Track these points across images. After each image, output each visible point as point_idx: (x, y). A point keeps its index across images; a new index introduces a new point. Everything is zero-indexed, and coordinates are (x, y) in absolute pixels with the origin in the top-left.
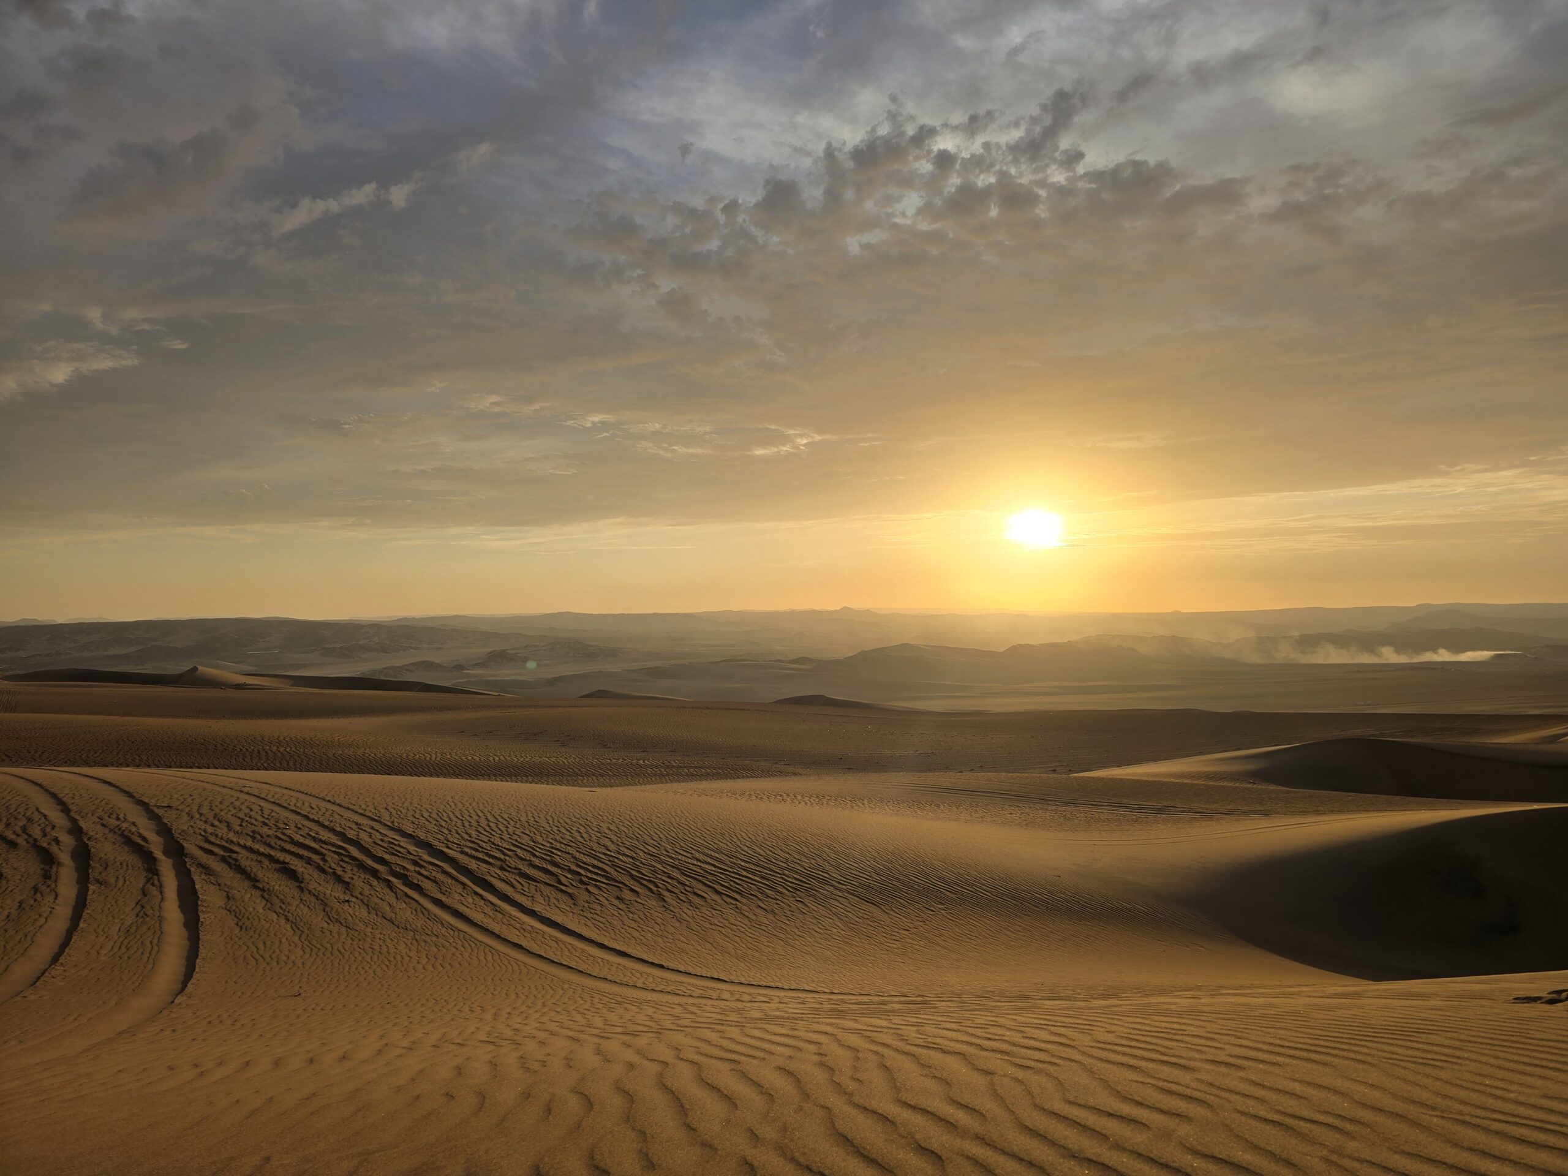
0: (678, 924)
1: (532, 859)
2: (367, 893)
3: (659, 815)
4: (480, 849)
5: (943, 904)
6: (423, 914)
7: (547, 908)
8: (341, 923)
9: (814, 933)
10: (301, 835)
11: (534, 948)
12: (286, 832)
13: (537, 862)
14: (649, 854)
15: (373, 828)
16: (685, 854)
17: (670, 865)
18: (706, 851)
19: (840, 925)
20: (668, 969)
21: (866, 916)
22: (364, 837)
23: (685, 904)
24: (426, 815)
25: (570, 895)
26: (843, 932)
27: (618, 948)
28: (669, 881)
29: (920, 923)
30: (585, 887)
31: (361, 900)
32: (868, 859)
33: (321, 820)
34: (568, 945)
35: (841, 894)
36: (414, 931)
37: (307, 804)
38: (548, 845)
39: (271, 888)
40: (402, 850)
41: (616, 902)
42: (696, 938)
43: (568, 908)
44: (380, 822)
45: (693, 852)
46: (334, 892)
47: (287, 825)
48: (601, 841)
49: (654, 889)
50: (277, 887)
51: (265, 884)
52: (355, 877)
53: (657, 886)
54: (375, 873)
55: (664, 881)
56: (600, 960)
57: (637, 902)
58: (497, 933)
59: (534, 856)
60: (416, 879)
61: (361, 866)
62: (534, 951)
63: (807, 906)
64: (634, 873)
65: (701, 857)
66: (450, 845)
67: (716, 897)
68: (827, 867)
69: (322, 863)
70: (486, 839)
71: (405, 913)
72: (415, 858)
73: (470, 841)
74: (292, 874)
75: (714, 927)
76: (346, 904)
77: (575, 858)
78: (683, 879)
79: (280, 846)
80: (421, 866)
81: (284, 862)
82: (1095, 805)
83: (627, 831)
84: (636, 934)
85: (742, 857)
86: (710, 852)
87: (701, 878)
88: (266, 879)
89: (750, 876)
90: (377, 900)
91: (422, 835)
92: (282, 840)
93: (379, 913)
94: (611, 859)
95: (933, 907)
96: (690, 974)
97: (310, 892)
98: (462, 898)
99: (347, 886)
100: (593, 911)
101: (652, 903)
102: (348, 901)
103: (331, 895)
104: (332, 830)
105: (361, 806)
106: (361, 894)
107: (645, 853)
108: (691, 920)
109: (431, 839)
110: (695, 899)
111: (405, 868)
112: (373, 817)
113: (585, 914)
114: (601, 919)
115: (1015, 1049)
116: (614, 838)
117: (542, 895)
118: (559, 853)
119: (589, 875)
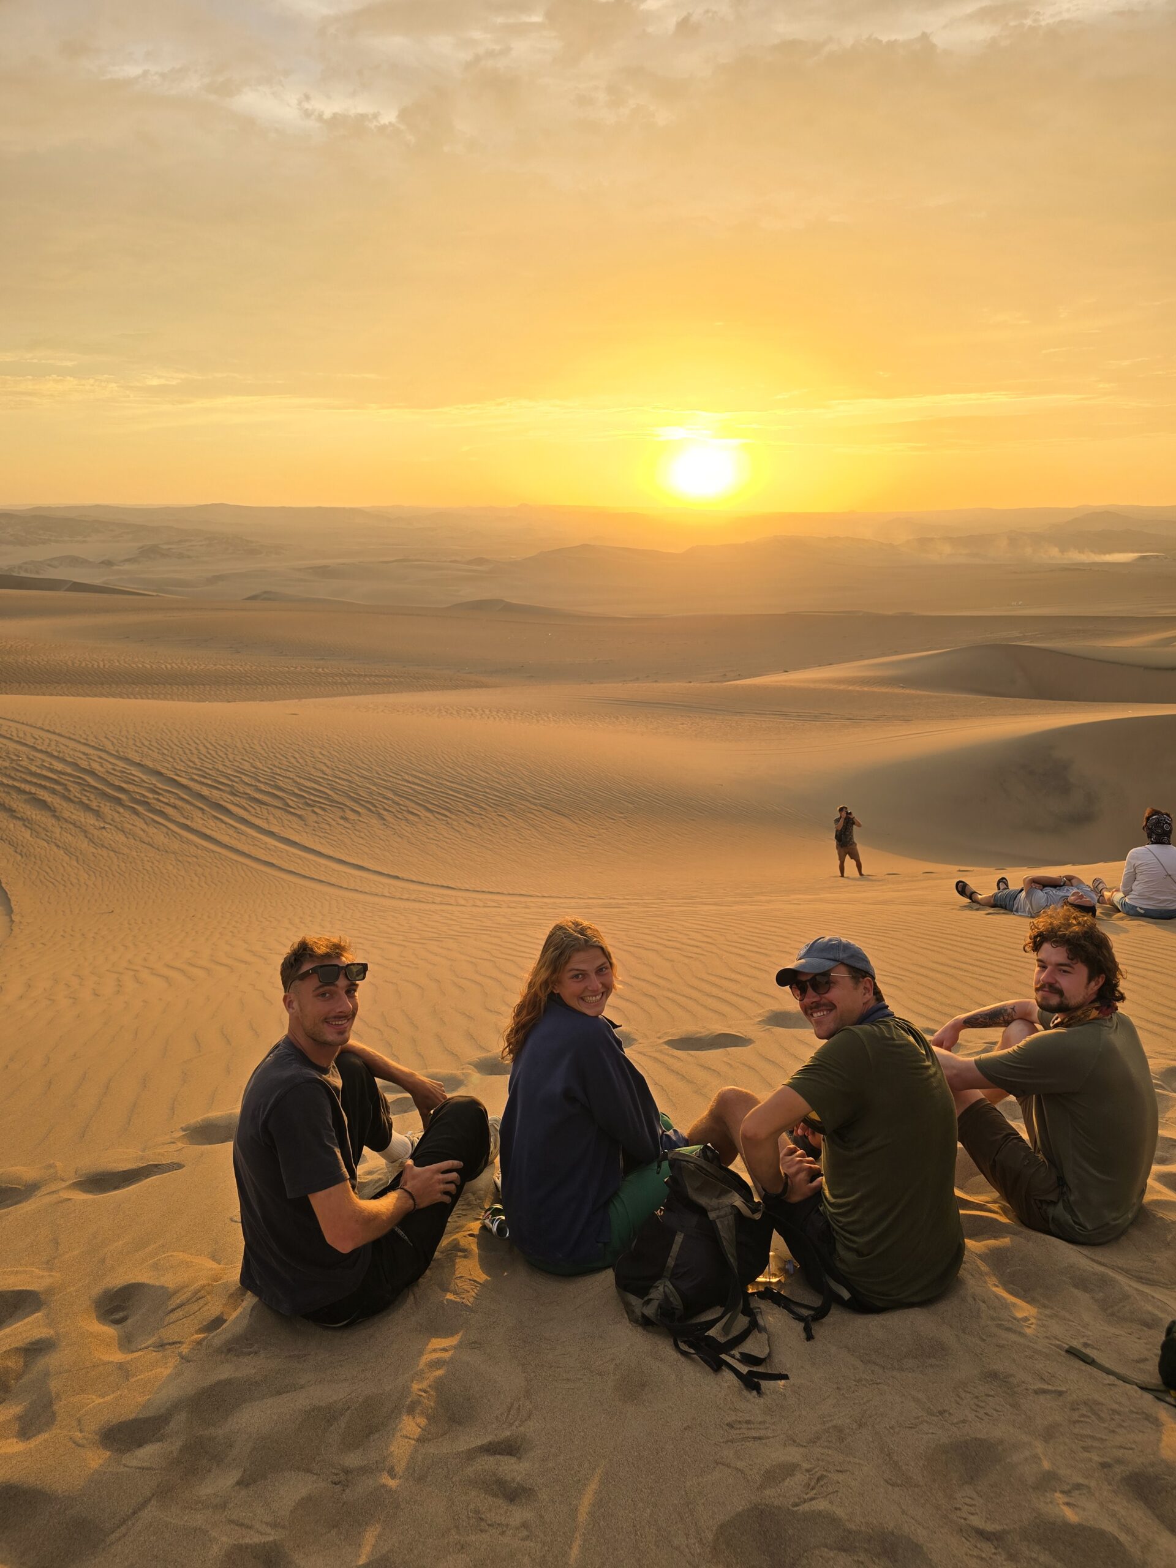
0: (399, 840)
1: (258, 784)
2: (118, 820)
3: (365, 739)
4: (208, 776)
5: (622, 813)
6: (175, 837)
7: (282, 828)
8: (107, 848)
9: (517, 843)
10: (36, 766)
11: (285, 866)
12: (21, 763)
13: (262, 787)
14: (363, 777)
15: (101, 758)
16: (395, 776)
17: (384, 787)
18: (414, 773)
19: (537, 835)
20: (404, 879)
21: (557, 826)
22: (96, 766)
23: (403, 821)
24: (147, 743)
25: (300, 817)
26: (540, 841)
27: (355, 863)
28: (385, 801)
29: (603, 831)
30: (311, 809)
31: (116, 827)
32: (558, 776)
33: (49, 750)
34: (312, 862)
35: (536, 808)
36: (174, 853)
37: (29, 735)
38: (269, 771)
39: (30, 818)
40: (136, 779)
41: (342, 822)
42: (417, 851)
43: (301, 829)
44: (105, 751)
45: (403, 774)
46: (89, 820)
47: (20, 757)
48: (317, 767)
49: (373, 809)
50: (34, 817)
51: (23, 814)
52: (101, 805)
53: (376, 807)
54: (119, 801)
55: (380, 801)
56: (343, 874)
57: (360, 821)
58: (248, 853)
59: (259, 781)
60: (158, 806)
61: (105, 795)
62: (286, 868)
63: (507, 819)
64: (352, 795)
65: (411, 779)
66: (178, 772)
67: (429, 815)
68: (523, 785)
69: (66, 794)
70: (210, 766)
71: (160, 838)
72: (151, 786)
73: (196, 769)
74: (44, 805)
75: (431, 841)
76: (104, 830)
77: (295, 782)
78: (396, 799)
79: (21, 777)
80: (159, 794)
81: (30, 793)
82: (759, 714)
83: (338, 756)
84: (366, 850)
85: (447, 778)
86: (417, 774)
87: (413, 798)
88: (21, 810)
89: (456, 794)
90: (130, 826)
91: (150, 764)
92: (21, 772)
93: (136, 838)
94: (330, 782)
95: (615, 816)
96: (423, 883)
97: (66, 820)
98: (205, 822)
99: (97, 814)
100: (323, 831)
101: (374, 821)
102: (104, 828)
103: (86, 823)
104: (63, 760)
105: (81, 736)
106: (112, 820)
107: (358, 775)
108: (410, 836)
109: (159, 768)
110: (411, 817)
111: (144, 796)
112: (97, 746)
113: (317, 833)
114: (332, 838)
115: (684, 946)
116: (328, 763)
117: (274, 817)
118: (281, 779)
119: (312, 797)
